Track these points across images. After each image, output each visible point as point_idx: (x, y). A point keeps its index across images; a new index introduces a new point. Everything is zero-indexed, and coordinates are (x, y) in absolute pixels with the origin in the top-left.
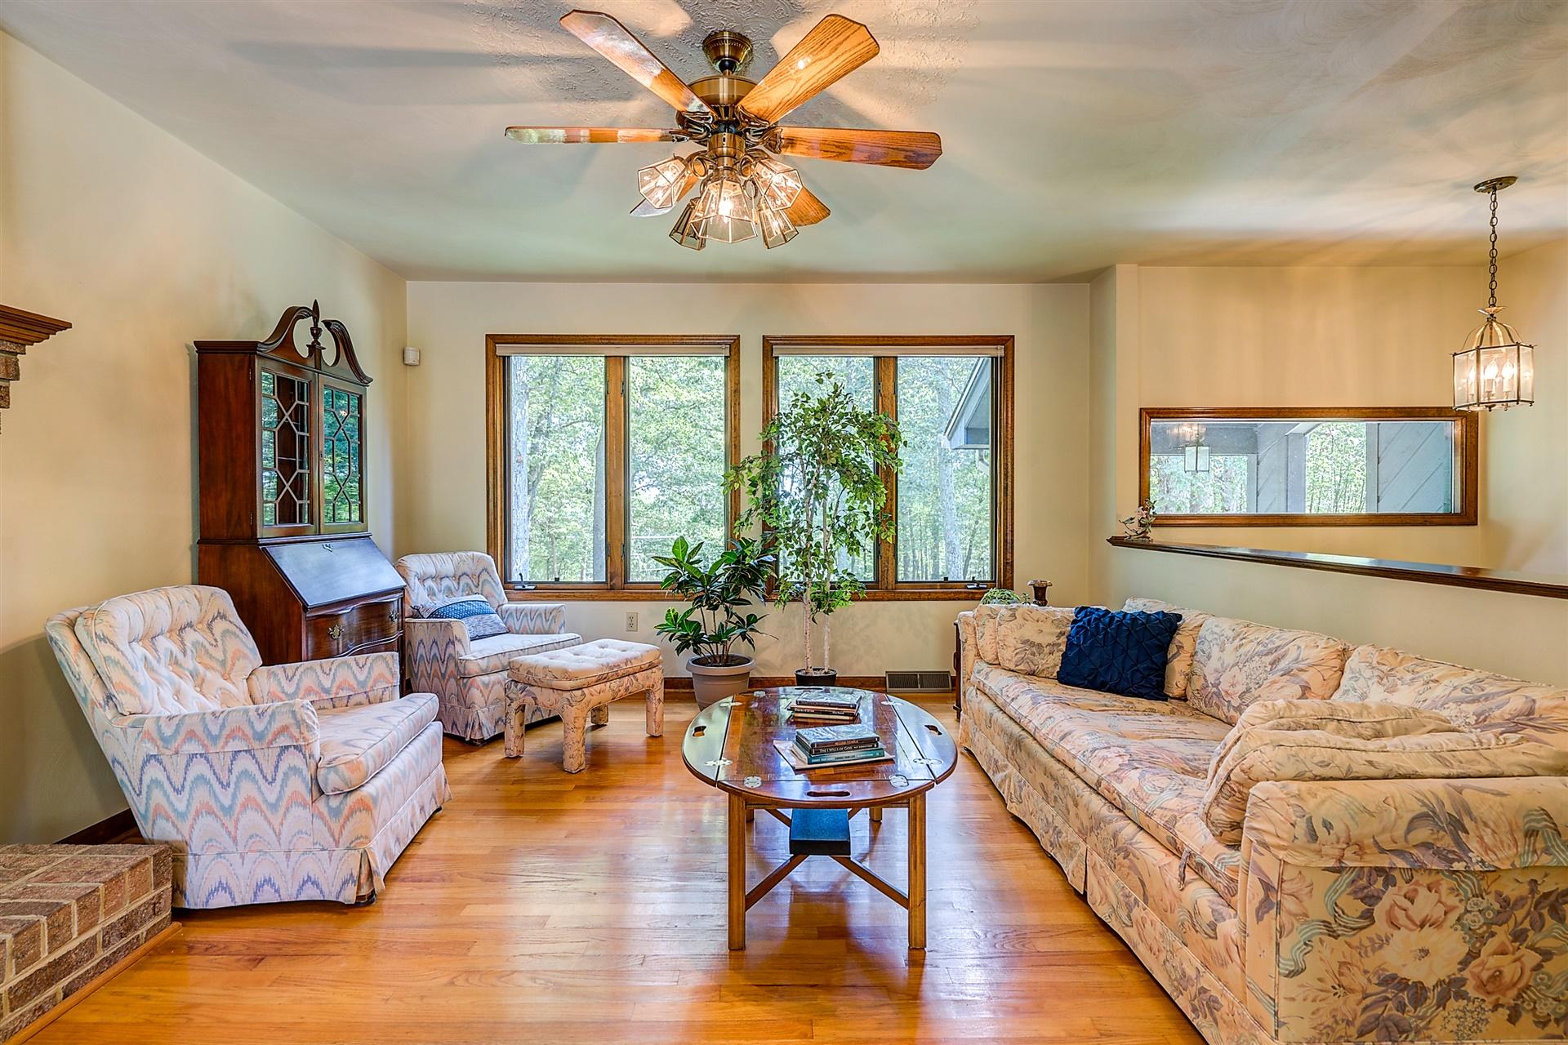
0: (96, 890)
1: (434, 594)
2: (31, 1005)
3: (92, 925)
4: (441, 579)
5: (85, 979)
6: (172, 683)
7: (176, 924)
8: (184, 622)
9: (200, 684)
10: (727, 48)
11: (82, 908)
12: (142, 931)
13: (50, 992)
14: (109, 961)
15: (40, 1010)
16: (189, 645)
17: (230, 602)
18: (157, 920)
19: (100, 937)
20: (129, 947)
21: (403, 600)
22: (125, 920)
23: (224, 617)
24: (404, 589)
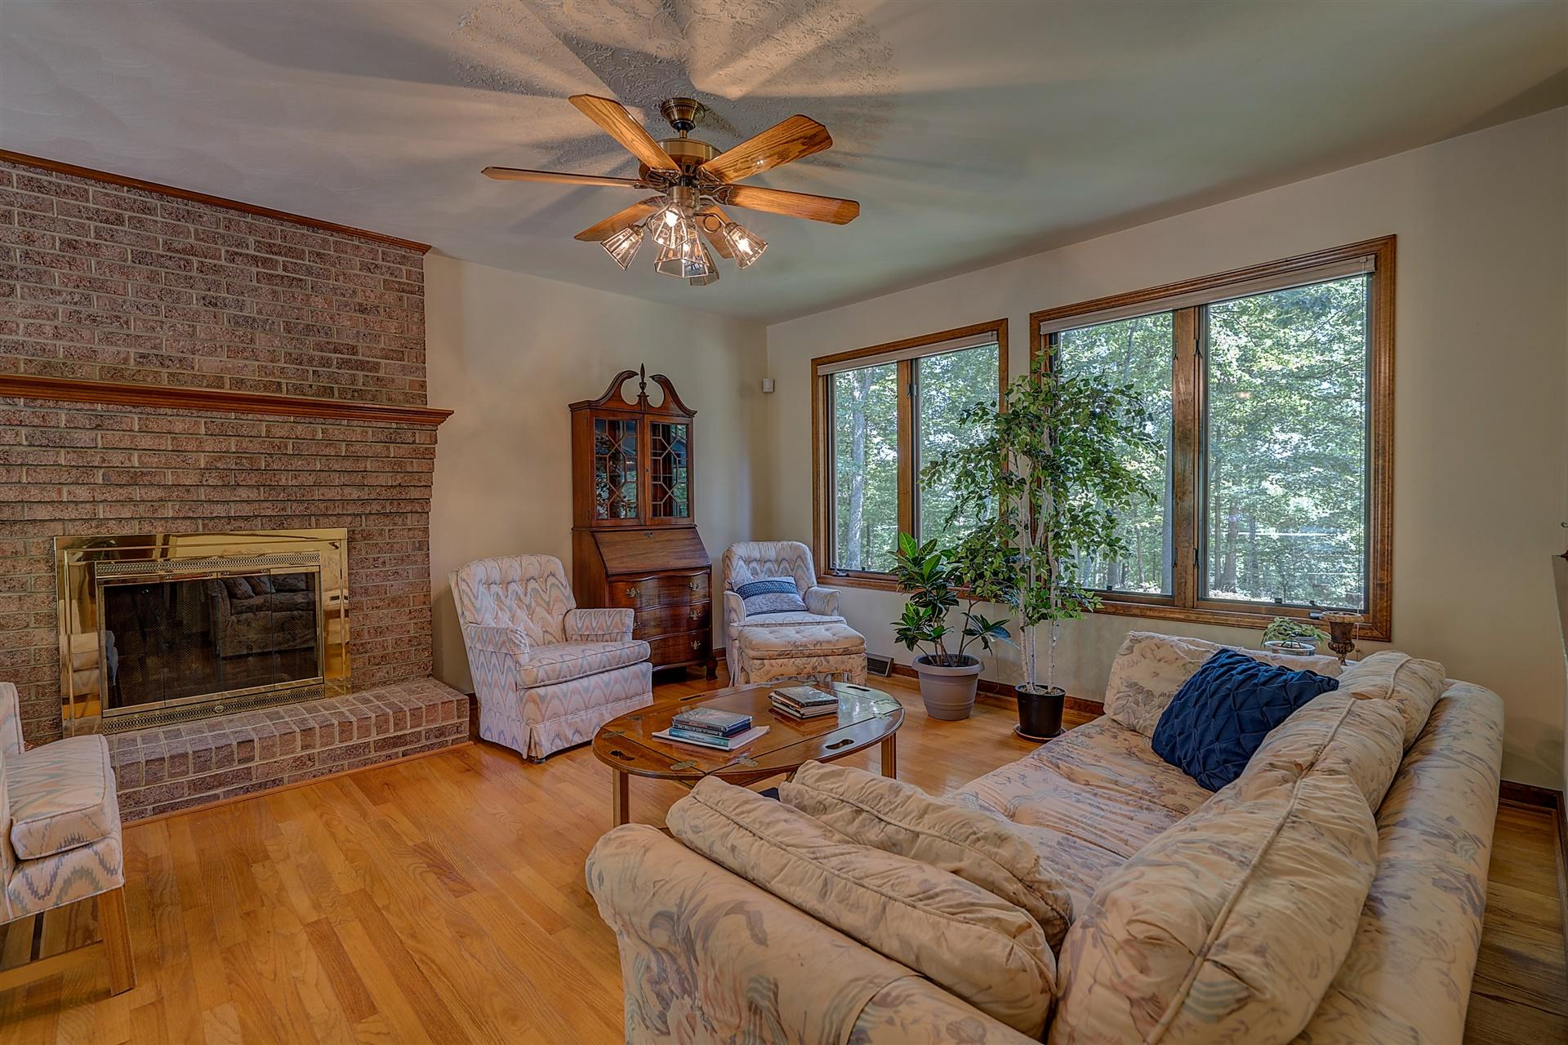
0: (420, 708)
2: (385, 753)
3: (420, 725)
5: (414, 751)
6: (510, 609)
7: (470, 742)
8: (528, 576)
9: (531, 613)
11: (412, 714)
12: (450, 738)
13: (395, 750)
14: (430, 747)
15: (389, 757)
16: (529, 590)
17: (559, 567)
18: (459, 736)
19: (423, 733)
20: (441, 744)
21: (709, 575)
22: (439, 729)
23: (554, 575)
24: (710, 567)
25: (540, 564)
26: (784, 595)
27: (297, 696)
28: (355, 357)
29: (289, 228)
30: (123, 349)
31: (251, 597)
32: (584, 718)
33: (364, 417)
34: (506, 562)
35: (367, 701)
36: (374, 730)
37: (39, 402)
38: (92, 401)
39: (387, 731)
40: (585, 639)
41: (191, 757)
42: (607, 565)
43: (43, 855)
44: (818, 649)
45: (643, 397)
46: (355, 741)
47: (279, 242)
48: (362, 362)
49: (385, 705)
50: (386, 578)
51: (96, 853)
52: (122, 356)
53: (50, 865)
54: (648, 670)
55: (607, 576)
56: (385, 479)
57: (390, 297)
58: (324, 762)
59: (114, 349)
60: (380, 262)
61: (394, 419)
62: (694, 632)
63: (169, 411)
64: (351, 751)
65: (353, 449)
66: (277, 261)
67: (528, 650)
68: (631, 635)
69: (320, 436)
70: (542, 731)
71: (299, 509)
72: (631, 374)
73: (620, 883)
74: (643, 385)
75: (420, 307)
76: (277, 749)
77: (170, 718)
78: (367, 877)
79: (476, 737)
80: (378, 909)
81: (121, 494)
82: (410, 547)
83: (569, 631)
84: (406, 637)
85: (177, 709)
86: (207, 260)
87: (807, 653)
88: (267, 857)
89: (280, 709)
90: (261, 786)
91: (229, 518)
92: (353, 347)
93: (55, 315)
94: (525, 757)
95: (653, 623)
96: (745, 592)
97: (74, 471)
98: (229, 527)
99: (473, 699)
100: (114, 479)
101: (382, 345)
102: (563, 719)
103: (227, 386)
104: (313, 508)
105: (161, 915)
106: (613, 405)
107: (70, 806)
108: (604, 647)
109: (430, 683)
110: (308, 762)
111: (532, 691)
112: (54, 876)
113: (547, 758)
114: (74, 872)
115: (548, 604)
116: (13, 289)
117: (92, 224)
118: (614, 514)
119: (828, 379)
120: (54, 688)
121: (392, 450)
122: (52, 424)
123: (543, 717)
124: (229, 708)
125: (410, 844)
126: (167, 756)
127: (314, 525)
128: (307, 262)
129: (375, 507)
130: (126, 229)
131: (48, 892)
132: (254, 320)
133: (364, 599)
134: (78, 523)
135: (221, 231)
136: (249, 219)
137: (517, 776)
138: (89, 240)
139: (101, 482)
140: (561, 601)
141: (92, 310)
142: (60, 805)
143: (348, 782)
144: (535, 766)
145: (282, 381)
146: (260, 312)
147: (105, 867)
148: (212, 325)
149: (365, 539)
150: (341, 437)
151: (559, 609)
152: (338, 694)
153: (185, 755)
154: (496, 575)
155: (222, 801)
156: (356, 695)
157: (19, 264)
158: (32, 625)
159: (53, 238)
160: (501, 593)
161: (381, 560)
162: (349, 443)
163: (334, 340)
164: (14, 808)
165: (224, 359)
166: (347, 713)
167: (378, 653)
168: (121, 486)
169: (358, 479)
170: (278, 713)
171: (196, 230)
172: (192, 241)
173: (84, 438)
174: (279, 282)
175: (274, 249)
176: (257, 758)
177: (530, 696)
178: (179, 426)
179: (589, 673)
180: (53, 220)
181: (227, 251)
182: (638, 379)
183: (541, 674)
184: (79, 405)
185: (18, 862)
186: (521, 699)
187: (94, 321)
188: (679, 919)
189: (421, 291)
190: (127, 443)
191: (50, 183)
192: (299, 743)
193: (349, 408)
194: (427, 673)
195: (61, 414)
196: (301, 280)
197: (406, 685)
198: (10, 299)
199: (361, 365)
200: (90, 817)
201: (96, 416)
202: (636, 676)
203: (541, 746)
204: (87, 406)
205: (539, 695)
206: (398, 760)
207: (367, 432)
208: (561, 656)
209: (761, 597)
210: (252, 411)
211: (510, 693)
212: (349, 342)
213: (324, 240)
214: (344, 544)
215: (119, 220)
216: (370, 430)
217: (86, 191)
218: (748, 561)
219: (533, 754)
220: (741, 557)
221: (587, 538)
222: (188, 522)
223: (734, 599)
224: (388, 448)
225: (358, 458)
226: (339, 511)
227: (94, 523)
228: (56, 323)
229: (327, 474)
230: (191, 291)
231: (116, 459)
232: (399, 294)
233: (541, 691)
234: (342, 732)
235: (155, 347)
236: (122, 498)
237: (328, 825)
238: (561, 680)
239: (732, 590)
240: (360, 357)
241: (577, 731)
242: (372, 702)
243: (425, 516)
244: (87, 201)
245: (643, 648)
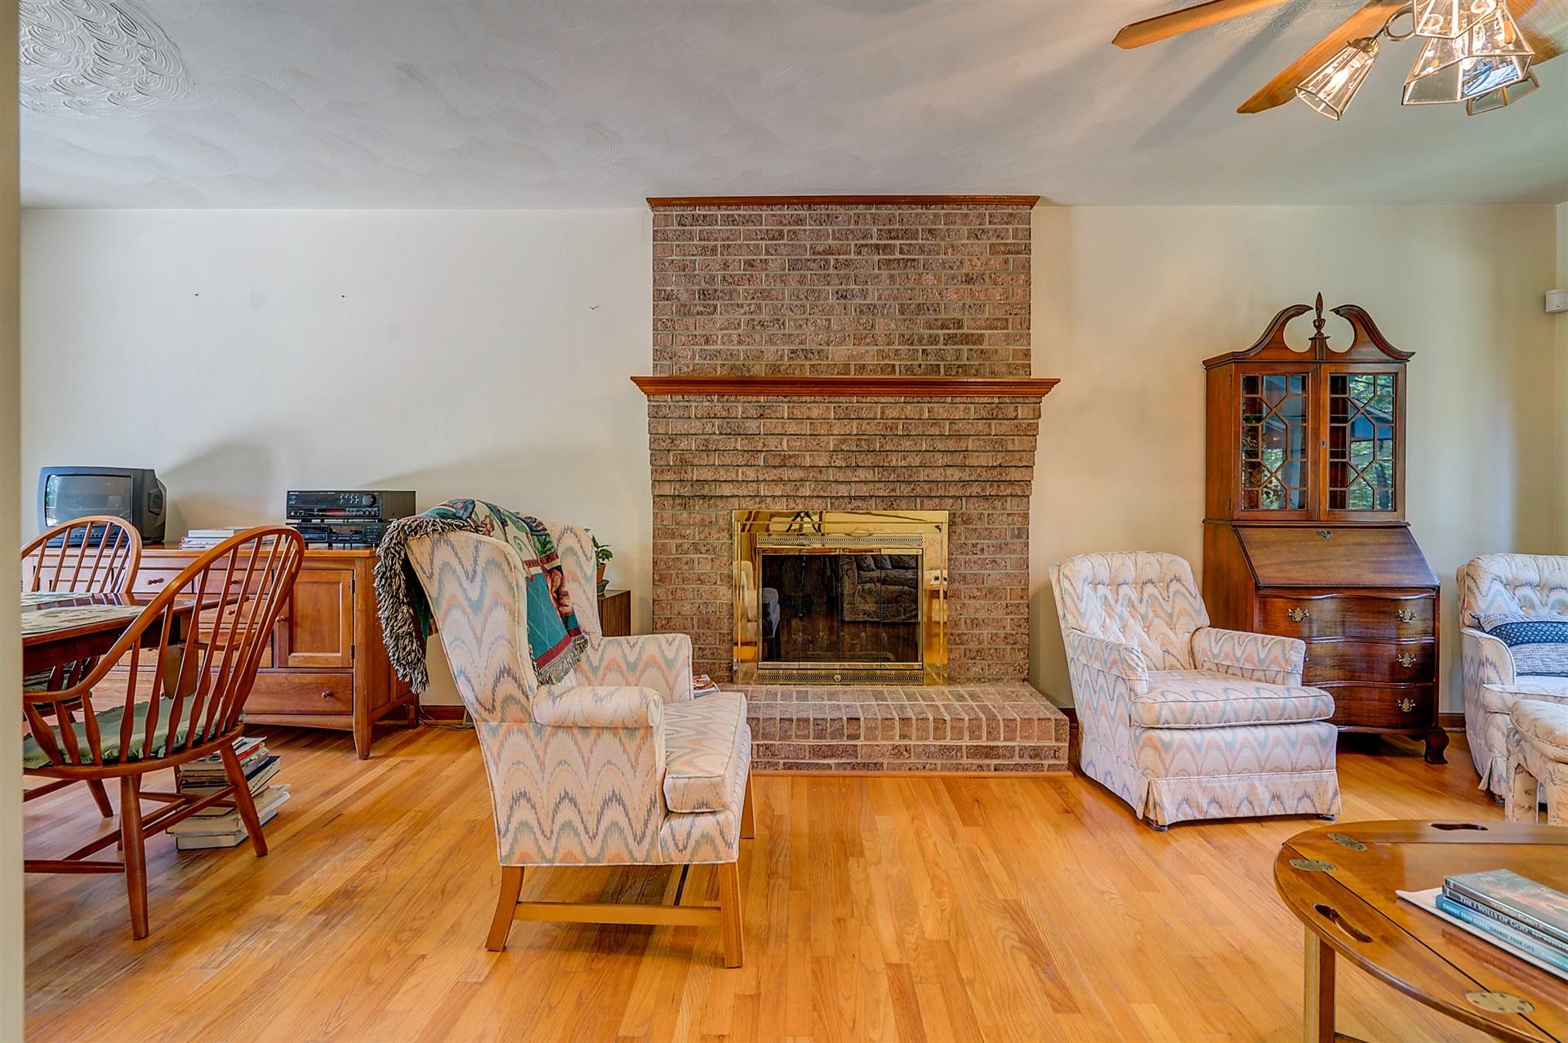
0: (1015, 720)
1: (1534, 607)
2: (976, 762)
3: (1013, 739)
4: (1552, 589)
5: (1007, 767)
6: (1121, 618)
7: (1070, 773)
8: (1145, 578)
11: (1006, 726)
12: (1046, 762)
13: (987, 762)
14: (1024, 767)
15: (980, 767)
17: (1187, 570)
18: (1056, 762)
19: (1017, 749)
20: (1037, 767)
21: (1435, 602)
22: (1034, 749)
23: (1179, 580)
24: (1437, 589)
25: (1161, 565)
27: (899, 679)
28: (961, 331)
29: (906, 211)
30: (780, 348)
33: (966, 392)
34: (1117, 560)
35: (961, 698)
36: (966, 734)
37: (726, 397)
38: (758, 394)
39: (979, 738)
40: (1224, 671)
41: (811, 723)
42: (1259, 572)
43: (684, 811)
45: (1319, 340)
46: (947, 742)
47: (897, 226)
48: (967, 335)
49: (978, 707)
50: (984, 566)
51: (719, 822)
52: (779, 353)
53: (687, 821)
54: (1330, 734)
55: (1258, 588)
56: (985, 460)
57: (996, 262)
58: (919, 757)
59: (774, 348)
60: (987, 226)
61: (997, 392)
62: (1402, 686)
63: (808, 399)
64: (945, 751)
65: (956, 427)
66: (895, 245)
67: (1146, 676)
68: (1299, 679)
69: (926, 415)
70: (1164, 789)
71: (906, 490)
72: (1301, 310)
74: (1319, 324)
75: (1026, 267)
76: (878, 733)
77: (801, 678)
78: (953, 925)
79: (1075, 767)
81: (774, 474)
82: (1009, 534)
83: (1199, 657)
84: (1001, 632)
85: (808, 672)
86: (841, 257)
88: (862, 854)
89: (884, 689)
90: (865, 766)
91: (850, 497)
92: (959, 321)
93: (739, 324)
94: (1140, 816)
95: (1329, 662)
96: (1511, 634)
97: (746, 455)
98: (849, 506)
99: (1073, 718)
100: (771, 462)
101: (987, 315)
103: (853, 372)
104: (918, 489)
105: (774, 886)
106: (1272, 355)
107: (702, 770)
108: (1257, 689)
109: (1027, 690)
110: (905, 753)
111: (1150, 731)
112: (689, 834)
113: (1171, 826)
114: (703, 836)
115: (1170, 616)
116: (715, 308)
117: (763, 243)
118: (1253, 503)
121: (993, 427)
122: (733, 415)
123: (1167, 770)
124: (847, 679)
125: (1001, 896)
126: (795, 718)
127: (919, 506)
128: (920, 241)
129: (975, 489)
130: (785, 242)
131: (685, 847)
132: (875, 306)
133: (962, 587)
134: (748, 499)
135: (852, 227)
136: (873, 211)
138: (761, 257)
139: (762, 464)
140: (1189, 615)
141: (762, 317)
143: (941, 786)
145: (897, 363)
146: (880, 298)
147: (723, 838)
148: (843, 316)
149: (964, 523)
150: (945, 415)
151: (1185, 625)
152: (934, 684)
153: (807, 720)
154: (1104, 574)
155: (834, 772)
156: (952, 688)
157: (719, 287)
158: (718, 583)
159: (740, 260)
160: (1109, 596)
161: (979, 547)
162: (953, 421)
163: (943, 316)
164: (670, 758)
165: (851, 347)
166: (942, 709)
167: (974, 646)
168: (775, 467)
169: (958, 459)
170: (882, 692)
171: (833, 231)
172: (830, 241)
173: (752, 426)
174: (896, 265)
175: (893, 234)
176: (862, 738)
177: (1149, 738)
178: (815, 413)
180: (740, 246)
181: (856, 245)
182: (1311, 315)
184: (750, 398)
185: (667, 812)
186: (1137, 738)
187: (763, 325)
189: (1028, 249)
190: (779, 430)
191: (739, 215)
192: (897, 732)
193: (953, 383)
194: (1023, 676)
195: (741, 406)
196: (914, 260)
197: (1001, 686)
198: (713, 316)
199: (966, 340)
200: (714, 786)
201: (760, 407)
203: (1162, 808)
204: (754, 399)
205: (1161, 740)
206: (990, 774)
207: (969, 409)
208: (1194, 692)
209: (1546, 647)
210: (870, 394)
211: (1122, 728)
212: (956, 316)
213: (935, 215)
214: (945, 527)
215: (781, 235)
216: (972, 406)
217: (761, 216)
218: (1512, 585)
220: (1497, 578)
221: (1226, 534)
222: (820, 501)
223: (1491, 646)
224: (990, 426)
225: (960, 437)
226: (941, 492)
227: (757, 500)
228: (740, 331)
229: (931, 454)
230: (828, 288)
231: (772, 443)
232: (1005, 257)
233: (1165, 735)
234: (936, 729)
235: (801, 343)
236: (775, 478)
238: (1192, 725)
239: (1480, 628)
240: (965, 331)
242: (966, 700)
243: (1025, 500)
244: (761, 224)
245: (1326, 703)
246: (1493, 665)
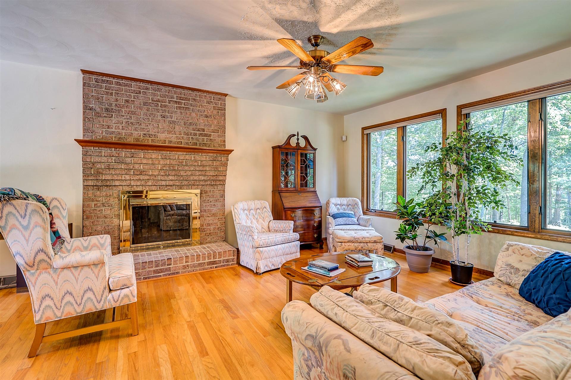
0: (221, 252)
1: (339, 210)
2: (210, 266)
3: (221, 258)
4: (343, 205)
5: (219, 267)
6: (251, 219)
7: (237, 265)
8: (257, 208)
9: (258, 222)
10: (313, 41)
11: (219, 254)
12: (230, 263)
13: (213, 266)
14: (224, 266)
15: (211, 268)
16: (257, 213)
17: (268, 205)
18: (233, 263)
19: (222, 261)
20: (227, 265)
21: (321, 209)
22: (227, 260)
23: (266, 208)
24: (321, 207)
25: (261, 204)
26: (350, 218)
27: (184, 245)
29: (186, 91)
30: (139, 132)
31: (170, 211)
32: (275, 260)
33: (206, 152)
34: (250, 203)
35: (204, 248)
36: (207, 258)
37: (118, 149)
38: (131, 149)
39: (211, 259)
40: (276, 231)
41: (154, 262)
42: (284, 204)
43: (117, 289)
44: (364, 240)
45: (298, 144)
46: (201, 262)
47: (183, 96)
48: (206, 134)
49: (210, 250)
50: (211, 207)
51: (130, 290)
52: (139, 134)
53: (118, 292)
54: (298, 244)
55: (284, 208)
56: (212, 173)
57: (215, 112)
58: (192, 268)
59: (137, 132)
60: (212, 101)
61: (216, 153)
62: (315, 231)
63: (151, 151)
64: (200, 265)
65: (202, 163)
66: (182, 102)
67: (256, 234)
68: (292, 231)
69: (193, 159)
70: (261, 263)
71: (186, 183)
72: (294, 135)
73: (294, 322)
74: (298, 139)
75: (224, 115)
76: (178, 262)
77: (148, 249)
78: (205, 308)
79: (239, 263)
80: (208, 320)
81: (137, 177)
82: (219, 196)
83: (270, 228)
84: (217, 227)
85: (150, 246)
86: (163, 103)
87: (359, 241)
88: (175, 298)
89: (179, 249)
90: (173, 274)
91: (166, 185)
92: (204, 129)
93: (122, 123)
94: (255, 272)
95: (300, 227)
96: (335, 217)
97: (126, 170)
98: (166, 188)
99: (238, 250)
100: (136, 173)
101: (212, 128)
102: (268, 260)
103: (167, 143)
104: (190, 183)
105: (146, 312)
106: (287, 147)
107: (124, 274)
108: (283, 235)
109: (224, 243)
110: (187, 267)
111: (258, 249)
112: (119, 296)
113: (263, 273)
114: (124, 295)
115: (263, 218)
116: (112, 115)
117: (133, 94)
118: (286, 186)
119: (368, 135)
120: (118, 237)
121: (214, 163)
122: (121, 156)
123: (262, 258)
124: (165, 247)
125: (218, 299)
126: (147, 261)
127: (190, 188)
128: (191, 102)
129: (209, 183)
130: (142, 95)
131: (118, 301)
132: (175, 122)
133: (205, 213)
134: (126, 186)
135: (167, 94)
136: (175, 90)
137: (252, 278)
138: (132, 99)
139: (132, 174)
140: (268, 217)
141: (132, 121)
142: (121, 274)
143: (199, 275)
144: (258, 276)
145: (183, 141)
146: (177, 119)
147: (132, 295)
148: (163, 124)
149: (205, 193)
150: (199, 159)
151: (267, 220)
152: (196, 245)
153: (152, 261)
154: (246, 207)
155: (162, 277)
156: (201, 246)
157: (114, 108)
158: (113, 218)
159: (123, 99)
160: (248, 214)
161: (210, 201)
162: (202, 161)
163: (198, 127)
164: (110, 273)
165: (166, 134)
166: (199, 252)
167: (208, 232)
168: (138, 175)
169: (203, 173)
170: (178, 250)
171: (160, 94)
172: (159, 97)
173: (128, 160)
174: (183, 109)
175: (182, 98)
176: (172, 265)
177: (257, 250)
178: (153, 156)
179: (277, 244)
180: (123, 94)
181: (168, 100)
182: (296, 137)
183: (261, 243)
184: (128, 150)
185: (110, 290)
186: (254, 251)
187: (132, 124)
188: (316, 338)
189: (225, 109)
190: (139, 162)
191: (122, 83)
192: (184, 261)
193: (202, 149)
194: (223, 240)
195: (123, 153)
196: (189, 108)
197: (217, 244)
198: (111, 118)
199: (206, 135)
200: (129, 279)
201: (132, 153)
202: (294, 246)
203: (260, 269)
204: (130, 150)
205: (260, 250)
206: (214, 269)
207: (207, 157)
208: (268, 237)
209: (341, 219)
210: (174, 151)
211: (251, 249)
212: (203, 127)
213: (196, 94)
214: (199, 195)
215: (140, 93)
216: (208, 157)
217: (132, 84)
218: (336, 205)
219: (258, 272)
220: (333, 203)
221: (277, 194)
222: (155, 187)
223: (330, 219)
224: (213, 163)
225: (204, 166)
226: (198, 184)
227: (130, 187)
228: (123, 125)
229: (195, 171)
230: (158, 113)
231: (137, 166)
232: (218, 111)
233: (261, 249)
234: (197, 258)
235: (148, 132)
236: (138, 179)
237: (193, 289)
238: (268, 246)
239: (330, 215)
240: (205, 132)
241: (273, 265)
242: (206, 248)
243: (224, 186)
244: (132, 87)
245: (297, 236)
246: (331, 224)
